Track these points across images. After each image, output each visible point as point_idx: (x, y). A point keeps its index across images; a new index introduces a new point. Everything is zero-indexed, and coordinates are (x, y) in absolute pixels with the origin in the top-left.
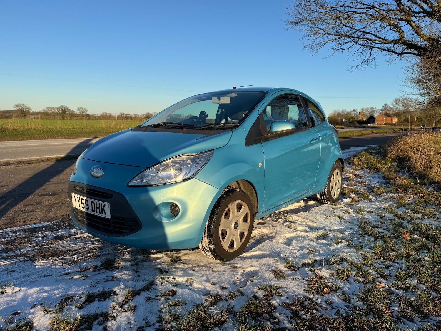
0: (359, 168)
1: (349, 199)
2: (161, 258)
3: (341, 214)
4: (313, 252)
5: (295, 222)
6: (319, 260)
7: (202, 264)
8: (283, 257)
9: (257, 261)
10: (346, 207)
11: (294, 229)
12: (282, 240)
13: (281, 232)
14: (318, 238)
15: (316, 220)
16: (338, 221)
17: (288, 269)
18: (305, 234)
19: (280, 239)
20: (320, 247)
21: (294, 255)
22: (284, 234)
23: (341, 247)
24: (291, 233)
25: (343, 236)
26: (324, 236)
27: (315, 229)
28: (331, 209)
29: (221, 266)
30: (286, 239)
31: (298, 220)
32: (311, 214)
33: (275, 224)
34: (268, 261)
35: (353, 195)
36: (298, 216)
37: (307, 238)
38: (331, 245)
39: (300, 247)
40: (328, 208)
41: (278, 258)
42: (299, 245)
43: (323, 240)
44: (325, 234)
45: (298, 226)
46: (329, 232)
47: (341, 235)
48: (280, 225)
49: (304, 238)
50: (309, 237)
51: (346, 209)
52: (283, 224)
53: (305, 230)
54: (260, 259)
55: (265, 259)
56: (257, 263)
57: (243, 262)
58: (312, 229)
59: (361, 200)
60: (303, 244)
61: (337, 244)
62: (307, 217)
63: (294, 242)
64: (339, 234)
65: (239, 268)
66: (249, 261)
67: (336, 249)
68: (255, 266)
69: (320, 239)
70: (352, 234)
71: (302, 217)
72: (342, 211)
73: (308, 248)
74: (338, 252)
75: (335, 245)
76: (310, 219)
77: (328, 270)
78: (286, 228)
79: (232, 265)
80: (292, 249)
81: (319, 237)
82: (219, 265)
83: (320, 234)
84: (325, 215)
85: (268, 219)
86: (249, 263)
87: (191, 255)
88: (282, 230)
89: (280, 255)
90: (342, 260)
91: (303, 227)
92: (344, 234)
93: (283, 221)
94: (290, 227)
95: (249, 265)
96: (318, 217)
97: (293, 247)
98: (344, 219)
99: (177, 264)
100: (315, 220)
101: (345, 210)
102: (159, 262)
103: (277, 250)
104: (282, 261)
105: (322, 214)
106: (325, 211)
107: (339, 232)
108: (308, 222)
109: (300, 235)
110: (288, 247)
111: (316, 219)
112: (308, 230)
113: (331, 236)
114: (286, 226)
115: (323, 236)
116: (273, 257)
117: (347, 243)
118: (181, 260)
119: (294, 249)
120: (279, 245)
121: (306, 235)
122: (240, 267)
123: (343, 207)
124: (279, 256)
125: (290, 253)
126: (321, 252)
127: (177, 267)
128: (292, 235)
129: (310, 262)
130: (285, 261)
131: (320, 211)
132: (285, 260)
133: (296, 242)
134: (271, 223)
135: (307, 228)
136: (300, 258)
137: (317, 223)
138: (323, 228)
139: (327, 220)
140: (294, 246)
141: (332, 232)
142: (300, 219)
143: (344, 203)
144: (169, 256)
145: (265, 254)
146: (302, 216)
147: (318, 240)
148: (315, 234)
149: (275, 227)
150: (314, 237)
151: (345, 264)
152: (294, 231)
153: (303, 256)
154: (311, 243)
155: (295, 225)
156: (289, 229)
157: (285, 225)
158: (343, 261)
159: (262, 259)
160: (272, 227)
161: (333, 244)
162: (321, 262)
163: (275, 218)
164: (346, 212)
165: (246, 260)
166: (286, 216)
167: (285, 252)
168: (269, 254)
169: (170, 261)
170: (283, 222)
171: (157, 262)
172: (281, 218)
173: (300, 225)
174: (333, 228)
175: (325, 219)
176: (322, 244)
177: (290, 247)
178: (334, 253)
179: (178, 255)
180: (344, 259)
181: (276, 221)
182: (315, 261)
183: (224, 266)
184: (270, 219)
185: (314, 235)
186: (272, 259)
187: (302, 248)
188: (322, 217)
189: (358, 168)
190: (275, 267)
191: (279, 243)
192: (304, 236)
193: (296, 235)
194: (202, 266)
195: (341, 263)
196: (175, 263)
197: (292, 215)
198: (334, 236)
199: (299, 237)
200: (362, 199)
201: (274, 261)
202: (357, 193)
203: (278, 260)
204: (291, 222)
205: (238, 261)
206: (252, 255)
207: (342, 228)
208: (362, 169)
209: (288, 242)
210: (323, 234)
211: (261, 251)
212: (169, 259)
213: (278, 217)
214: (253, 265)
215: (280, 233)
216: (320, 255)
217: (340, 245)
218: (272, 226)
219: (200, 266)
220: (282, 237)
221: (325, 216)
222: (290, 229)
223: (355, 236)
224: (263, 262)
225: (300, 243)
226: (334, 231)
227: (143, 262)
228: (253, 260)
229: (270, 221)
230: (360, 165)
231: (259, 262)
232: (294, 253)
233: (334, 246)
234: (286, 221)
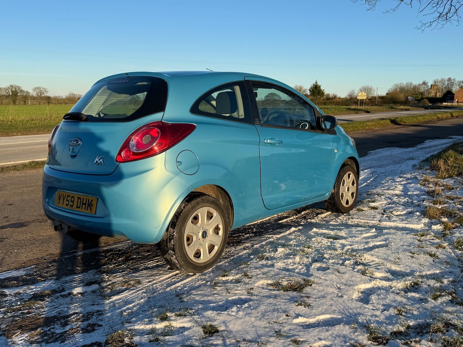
0: (447, 176)
1: (441, 225)
2: (189, 329)
3: (433, 250)
4: (403, 314)
5: (370, 265)
6: (413, 325)
7: (248, 337)
8: (363, 322)
9: (327, 331)
10: (437, 238)
11: (371, 277)
12: (355, 295)
13: (353, 281)
14: (406, 290)
15: (399, 261)
16: (429, 262)
17: (373, 342)
18: (386, 284)
19: (353, 294)
20: (412, 304)
21: (377, 319)
22: (357, 285)
23: (442, 303)
24: (368, 282)
25: (441, 286)
26: (415, 287)
27: (399, 275)
28: (417, 242)
29: (277, 340)
30: (362, 292)
31: (373, 261)
32: (390, 252)
33: (342, 269)
34: (343, 330)
35: (445, 220)
36: (372, 255)
37: (391, 290)
38: (426, 301)
39: (383, 305)
40: (412, 240)
41: (356, 326)
42: (382, 303)
43: (414, 292)
44: (416, 284)
45: (376, 271)
46: (420, 280)
47: (438, 285)
48: (350, 270)
49: (387, 290)
50: (394, 288)
51: (437, 241)
52: (354, 268)
53: (385, 277)
54: (330, 328)
55: (337, 327)
56: (327, 333)
57: (306, 332)
58: (397, 275)
59: (457, 227)
60: (387, 301)
61: (435, 298)
62: (385, 256)
63: (373, 297)
64: (435, 284)
65: (302, 342)
66: (316, 331)
67: (435, 307)
68: (325, 339)
69: (410, 291)
70: (453, 282)
71: (378, 257)
72: (433, 244)
73: (395, 307)
74: (439, 312)
75: (433, 301)
76: (390, 259)
77: (430, 343)
78: (359, 275)
79: (292, 338)
80: (373, 309)
81: (407, 288)
82: (274, 338)
83: (408, 283)
84: (411, 252)
85: (331, 261)
86: (315, 334)
87: (232, 322)
88: (353, 279)
89: (358, 320)
90: (448, 325)
91: (382, 272)
92: (442, 282)
93: (352, 263)
94: (363, 273)
95: (316, 338)
96: (401, 256)
97: (374, 307)
98: (437, 257)
99: (213, 338)
100: (397, 260)
101: (437, 243)
102: (187, 335)
103: (351, 311)
104: (362, 329)
105: (405, 250)
106: (409, 246)
107: (433, 279)
108: (388, 264)
109: (380, 285)
110: (367, 306)
111: (399, 259)
112: (390, 276)
113: (424, 286)
114: (358, 271)
115: (413, 286)
116: (348, 323)
117: (450, 298)
118: (217, 331)
119: (375, 308)
120: (354, 303)
121: (388, 285)
122: (305, 341)
123: (434, 238)
124: (357, 323)
125: (371, 316)
126: (415, 313)
127: (215, 343)
128: (369, 286)
129: (402, 329)
130: (367, 330)
131: (402, 246)
132: (366, 327)
133: (377, 297)
134: (336, 267)
135: (389, 274)
136: (387, 324)
137: (401, 266)
138: (412, 273)
139: (414, 260)
140: (375, 305)
141: (425, 279)
142: (377, 260)
143: (433, 231)
144: (200, 326)
145: (335, 318)
146: (378, 254)
147: (406, 292)
148: (402, 283)
149: (343, 273)
150: (401, 287)
151: (453, 332)
152: (370, 280)
153: (390, 320)
154: (399, 298)
155: (371, 270)
156: (363, 277)
157: (356, 270)
158: (448, 327)
159: (333, 327)
160: (338, 274)
161: (430, 299)
162: (417, 328)
163: (341, 259)
164: (439, 246)
165: (311, 329)
166: (355, 256)
167: (363, 315)
168: (342, 318)
169: (202, 333)
170: (353, 265)
171: (184, 336)
172: (349, 259)
173: (378, 269)
174: (424, 273)
175: (410, 258)
176: (413, 299)
177: (369, 306)
178: (433, 314)
179: (213, 323)
180: (450, 324)
181: (342, 264)
182: (409, 327)
183: (281, 341)
184: (334, 260)
185: (399, 285)
186: (347, 327)
187: (387, 307)
188: (407, 255)
189: (445, 176)
190: (353, 339)
191: (352, 299)
192: (386, 287)
193: (375, 286)
194: (250, 341)
195: (447, 331)
196: (210, 336)
197: (364, 253)
198: (429, 285)
199: (379, 288)
200: (459, 225)
201: (351, 330)
202: (450, 215)
203: (356, 328)
204: (363, 264)
205: (300, 331)
206: (318, 320)
207: (438, 272)
208: (450, 177)
209: (366, 297)
210: (413, 284)
211: (330, 314)
212: (201, 330)
213: (343, 258)
214: (322, 337)
215: (352, 283)
216: (414, 317)
217: (440, 300)
218: (339, 272)
219: (247, 341)
220: (355, 290)
221: (410, 254)
222: (365, 277)
223: (459, 286)
224: (335, 333)
225: (382, 298)
226: (428, 277)
227: (165, 336)
228: (321, 328)
229: (333, 263)
230: (447, 171)
231: (330, 332)
232: (376, 316)
233: (431, 303)
234: (356, 264)
